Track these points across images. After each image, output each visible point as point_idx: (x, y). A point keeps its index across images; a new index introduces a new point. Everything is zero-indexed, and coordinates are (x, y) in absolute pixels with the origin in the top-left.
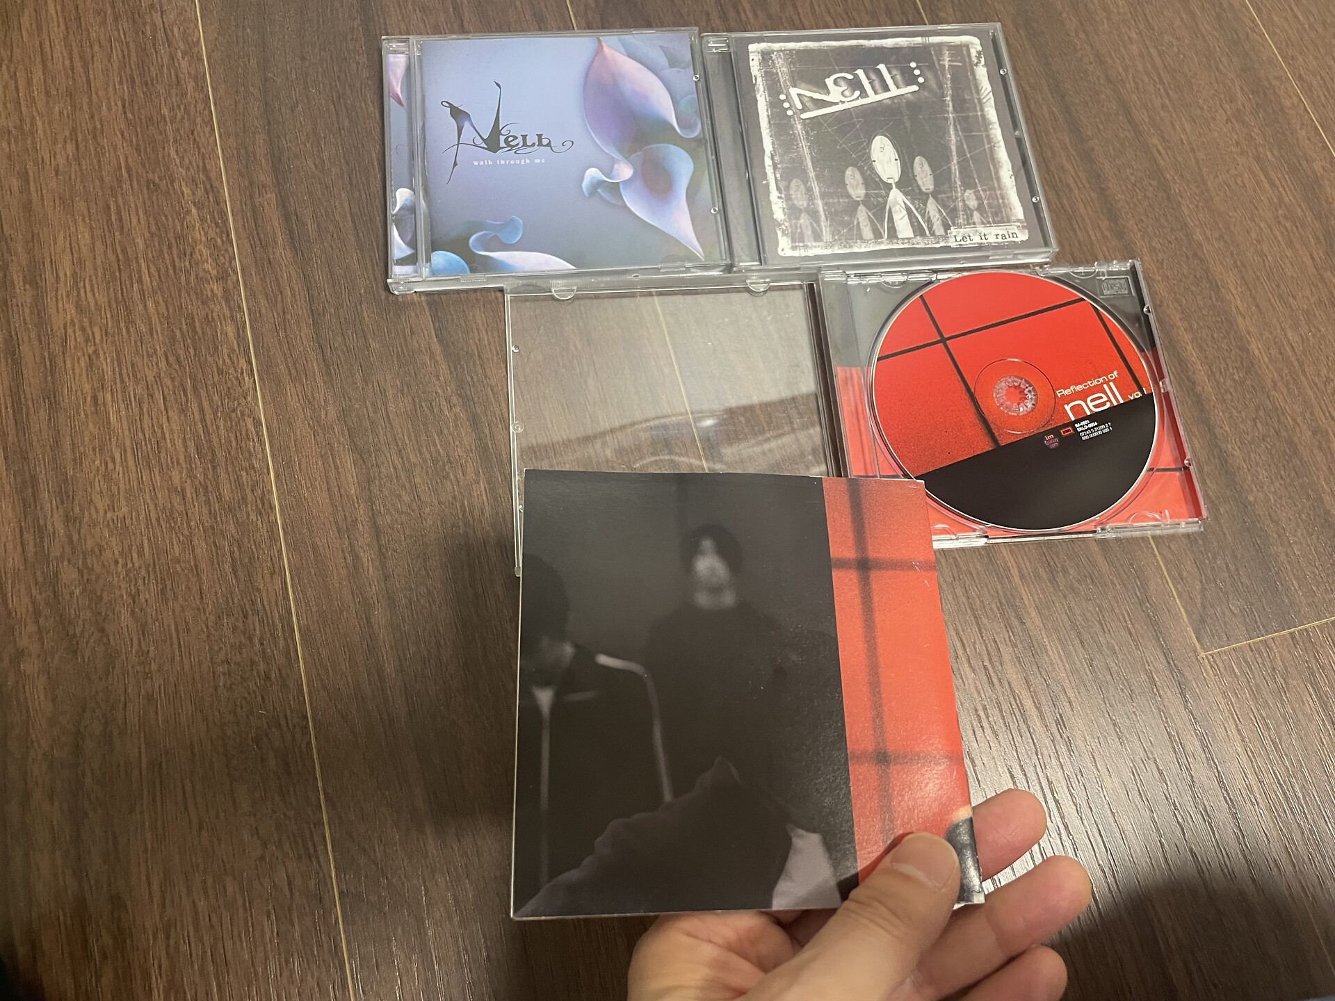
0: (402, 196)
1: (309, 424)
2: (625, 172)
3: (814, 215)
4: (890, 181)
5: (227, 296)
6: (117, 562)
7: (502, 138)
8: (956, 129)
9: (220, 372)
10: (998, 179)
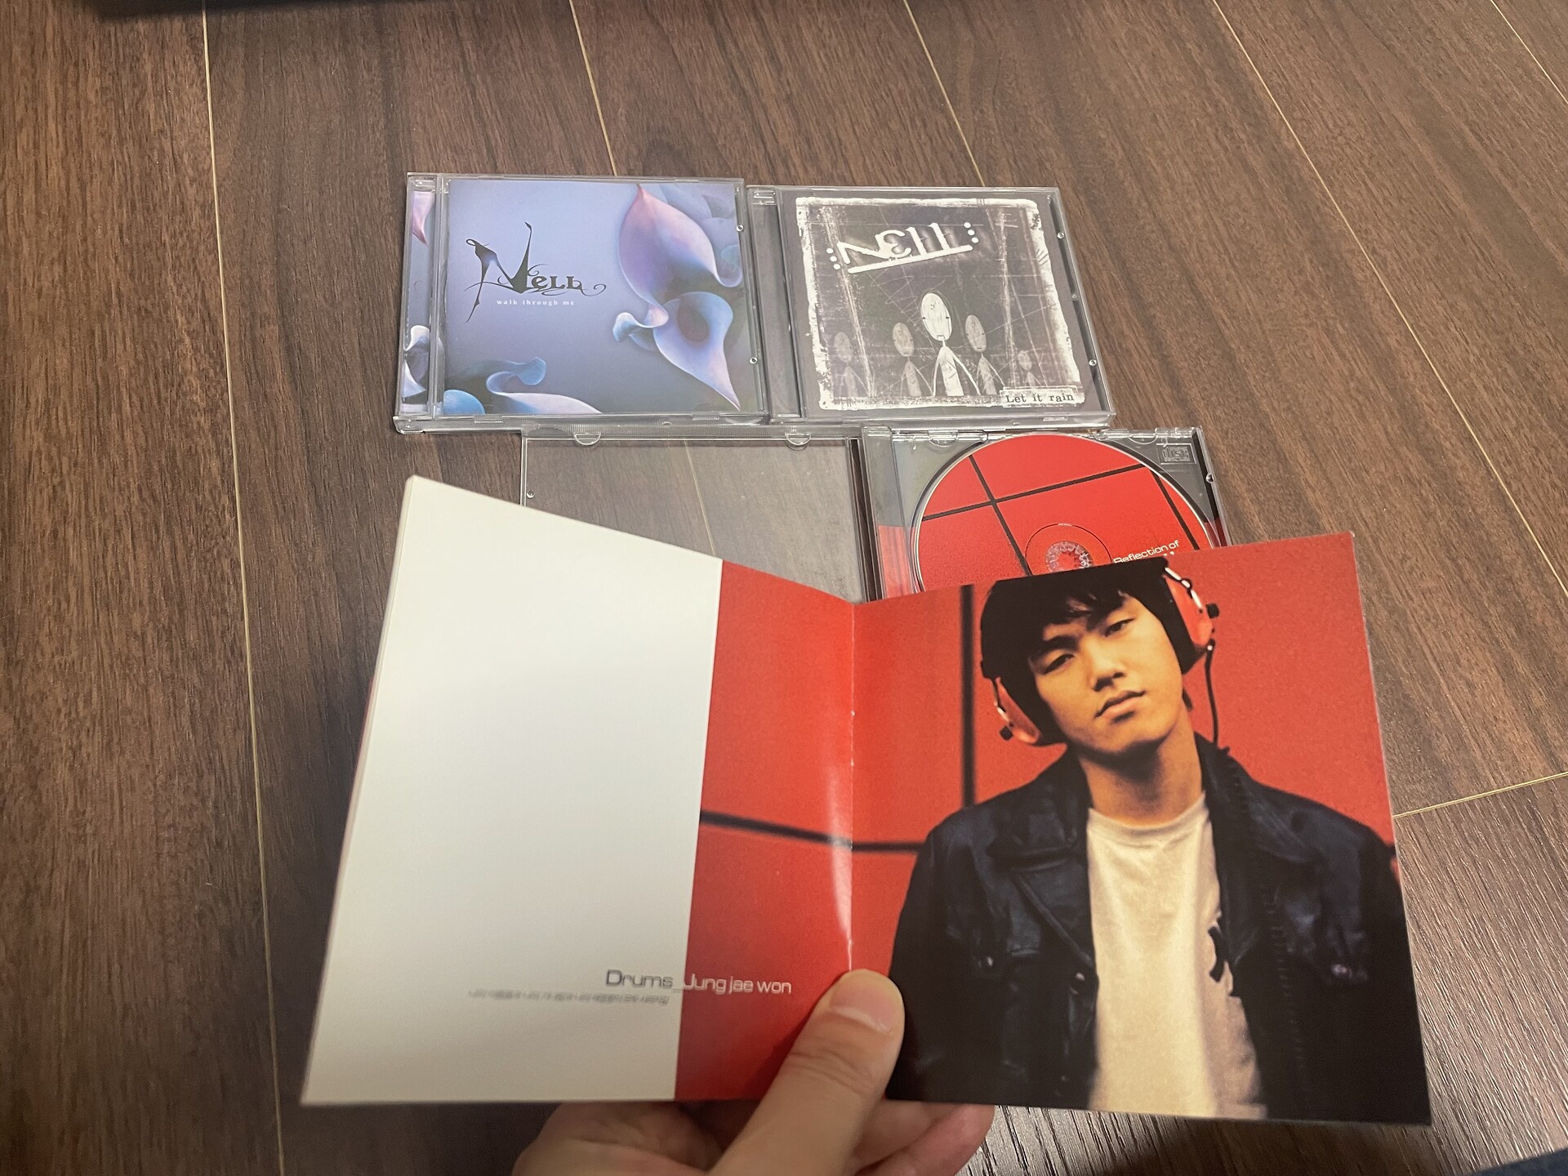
0: (417, 333)
1: (293, 567)
2: (659, 318)
3: (858, 369)
4: (940, 339)
5: (215, 429)
6: (59, 711)
7: (529, 279)
8: (1010, 290)
9: (199, 508)
10: (1054, 341)
